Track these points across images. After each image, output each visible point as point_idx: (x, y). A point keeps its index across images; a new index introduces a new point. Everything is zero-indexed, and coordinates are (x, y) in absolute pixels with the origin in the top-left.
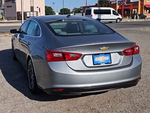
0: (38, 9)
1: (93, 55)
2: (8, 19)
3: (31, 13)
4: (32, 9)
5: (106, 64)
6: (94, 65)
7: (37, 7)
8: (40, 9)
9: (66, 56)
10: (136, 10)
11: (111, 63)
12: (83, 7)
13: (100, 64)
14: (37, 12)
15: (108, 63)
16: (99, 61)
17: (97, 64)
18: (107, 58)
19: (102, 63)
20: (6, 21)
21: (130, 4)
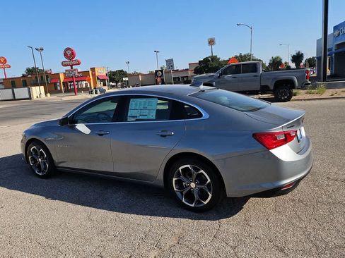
10: (88, 82)
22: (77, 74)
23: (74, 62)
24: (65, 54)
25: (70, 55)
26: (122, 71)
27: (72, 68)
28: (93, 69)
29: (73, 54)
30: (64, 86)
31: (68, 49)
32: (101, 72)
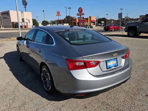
0: (28, 20)
1: (106, 61)
2: (5, 27)
3: (23, 23)
4: (23, 20)
5: (114, 67)
6: (107, 69)
7: (27, 19)
8: (29, 20)
9: (87, 64)
10: (87, 23)
11: (118, 66)
12: (57, 20)
13: (111, 68)
14: (27, 23)
15: (116, 66)
16: (110, 66)
17: (109, 68)
18: (115, 62)
19: (112, 66)
20: (4, 28)
21: (84, 19)
22: (82, 19)
23: (82, 14)
24: (79, 10)
25: (80, 10)
26: (104, 18)
27: (80, 16)
28: (90, 17)
29: (82, 10)
30: (78, 24)
31: (80, 8)
32: (94, 19)
